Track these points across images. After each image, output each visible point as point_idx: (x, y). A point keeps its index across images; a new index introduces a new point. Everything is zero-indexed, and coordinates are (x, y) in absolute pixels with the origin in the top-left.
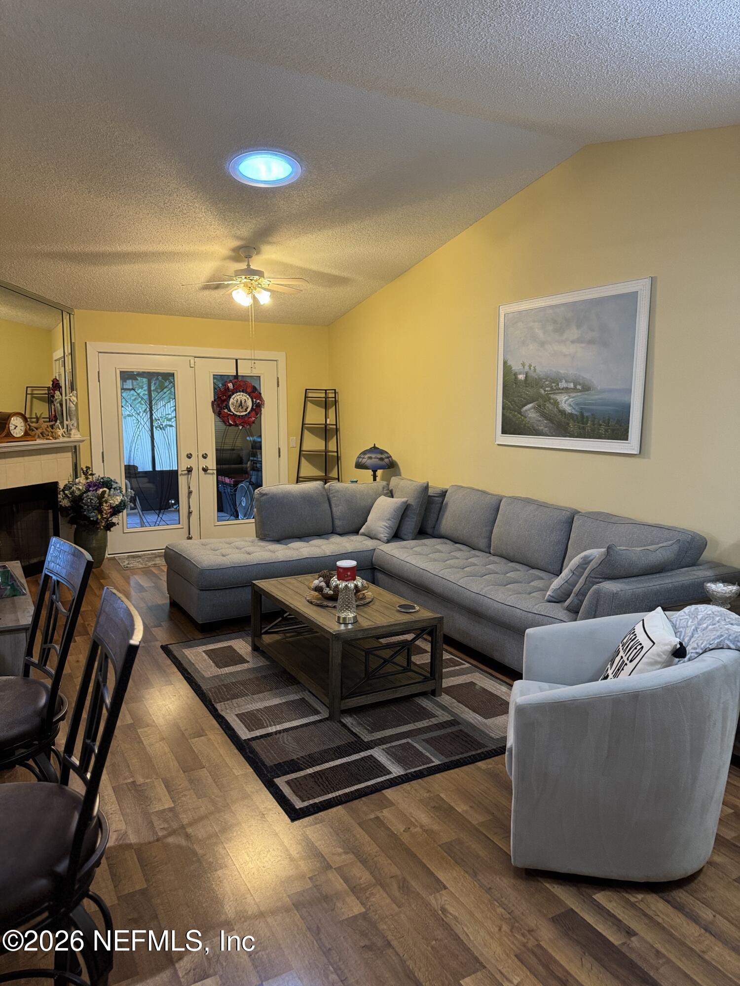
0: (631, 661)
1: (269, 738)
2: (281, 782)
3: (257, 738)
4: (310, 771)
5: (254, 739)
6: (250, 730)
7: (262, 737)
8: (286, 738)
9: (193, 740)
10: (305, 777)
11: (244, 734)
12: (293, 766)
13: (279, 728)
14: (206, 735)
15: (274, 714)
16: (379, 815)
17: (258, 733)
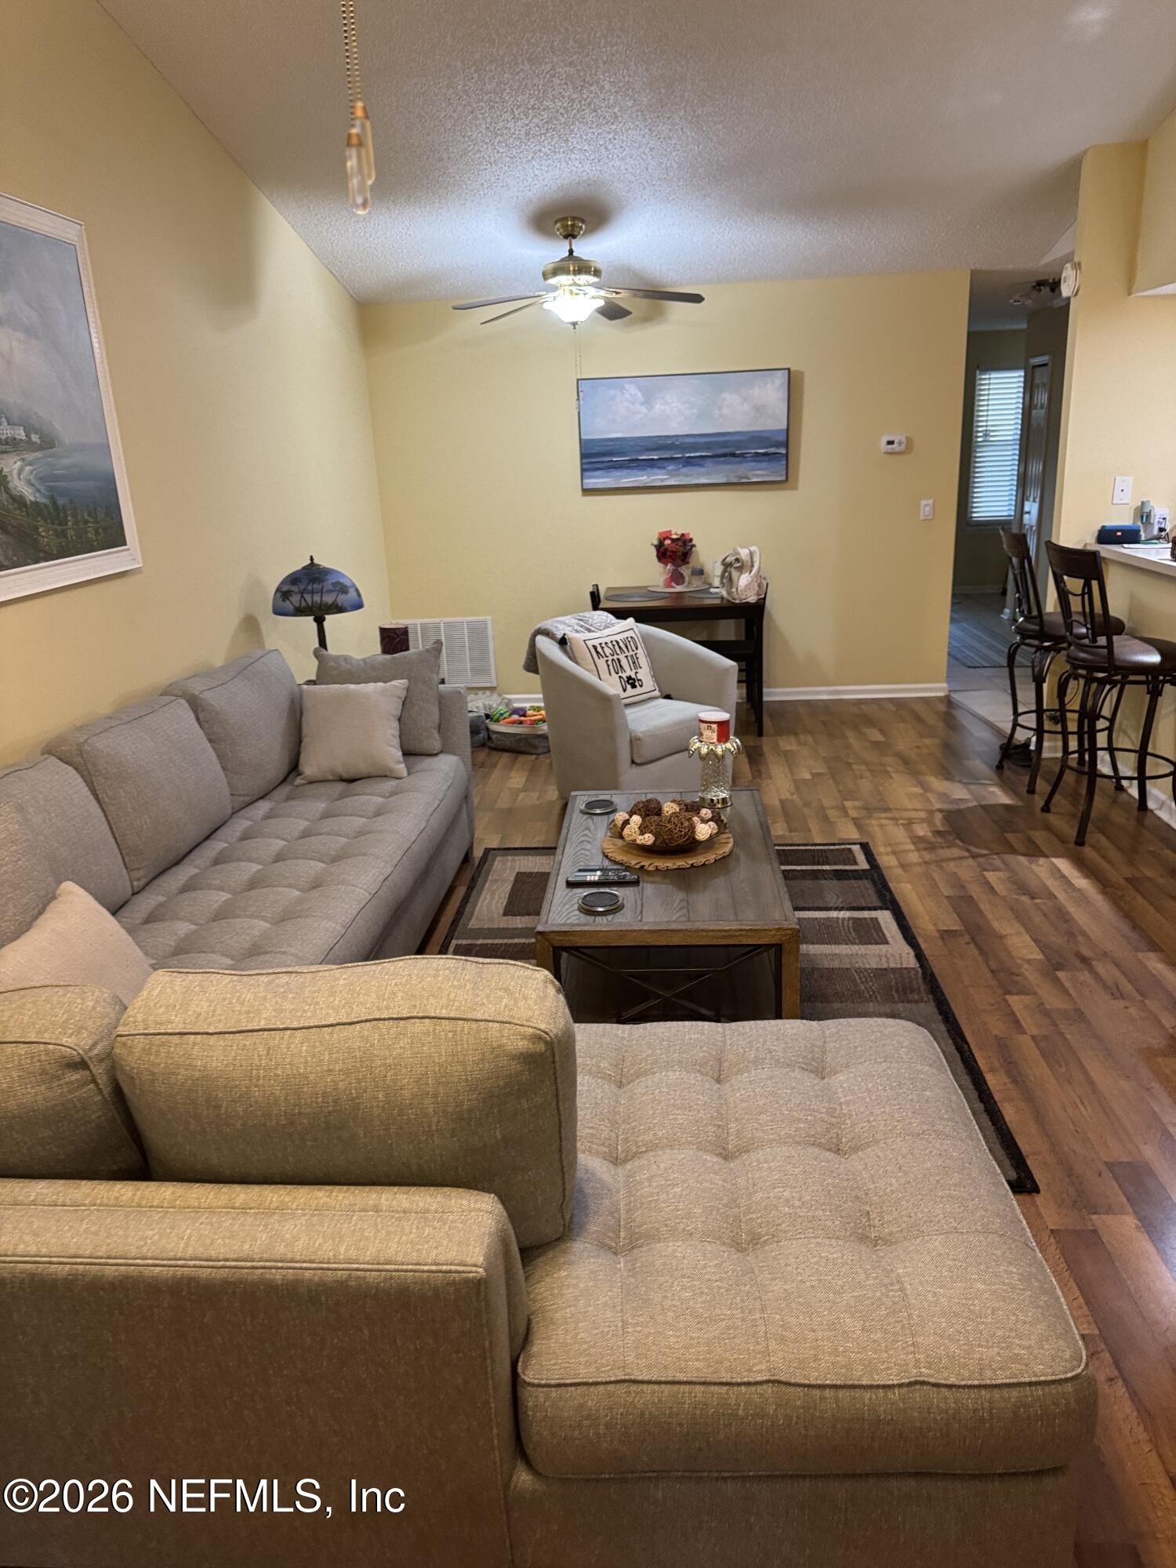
0: (637, 649)
1: (854, 905)
2: (863, 864)
3: (869, 909)
4: (827, 867)
5: (875, 909)
6: (875, 920)
7: (863, 909)
8: (832, 900)
9: (957, 928)
10: (836, 864)
11: (885, 918)
12: (840, 875)
13: (834, 914)
14: (938, 931)
15: (829, 933)
16: (787, 833)
17: (866, 914)
